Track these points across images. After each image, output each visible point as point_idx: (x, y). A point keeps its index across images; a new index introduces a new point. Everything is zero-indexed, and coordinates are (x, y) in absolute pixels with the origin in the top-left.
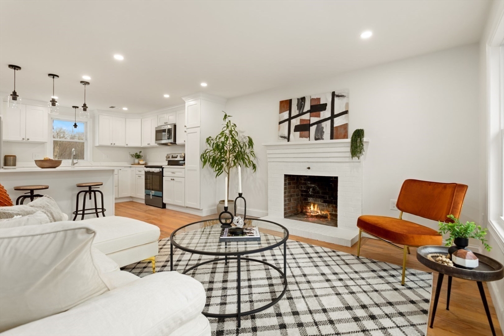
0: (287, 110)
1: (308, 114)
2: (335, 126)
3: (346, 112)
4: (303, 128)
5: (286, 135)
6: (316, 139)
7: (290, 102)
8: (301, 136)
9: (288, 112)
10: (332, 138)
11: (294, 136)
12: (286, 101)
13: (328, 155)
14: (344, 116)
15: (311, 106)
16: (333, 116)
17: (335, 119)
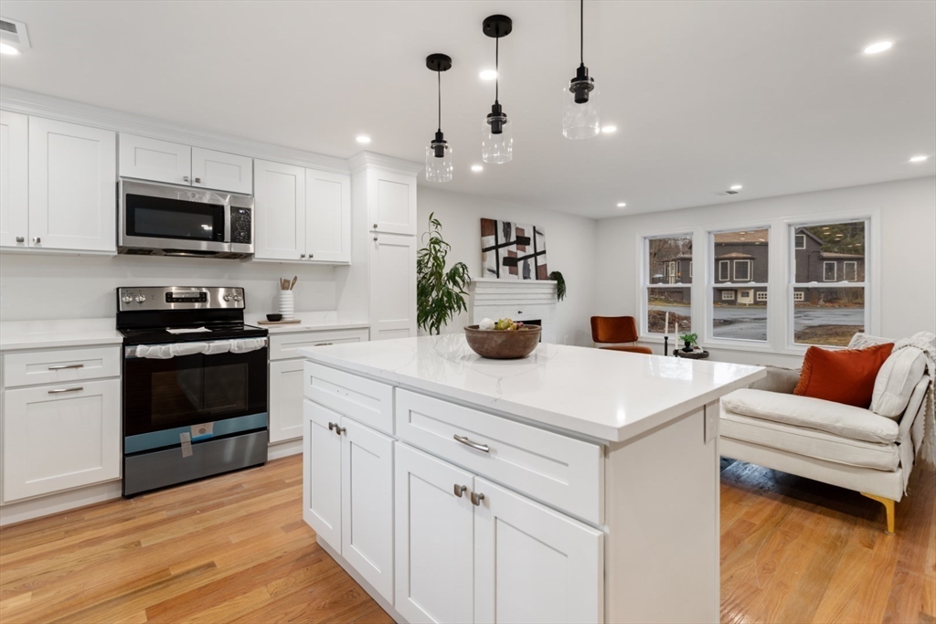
0: (492, 234)
1: (515, 245)
2: (539, 264)
3: (544, 252)
4: (511, 262)
5: (495, 269)
6: (525, 278)
7: (495, 222)
8: (511, 273)
9: (494, 237)
10: (537, 279)
11: (503, 270)
12: (491, 221)
13: (535, 296)
14: (543, 255)
15: (517, 237)
16: (536, 254)
17: (538, 257)
